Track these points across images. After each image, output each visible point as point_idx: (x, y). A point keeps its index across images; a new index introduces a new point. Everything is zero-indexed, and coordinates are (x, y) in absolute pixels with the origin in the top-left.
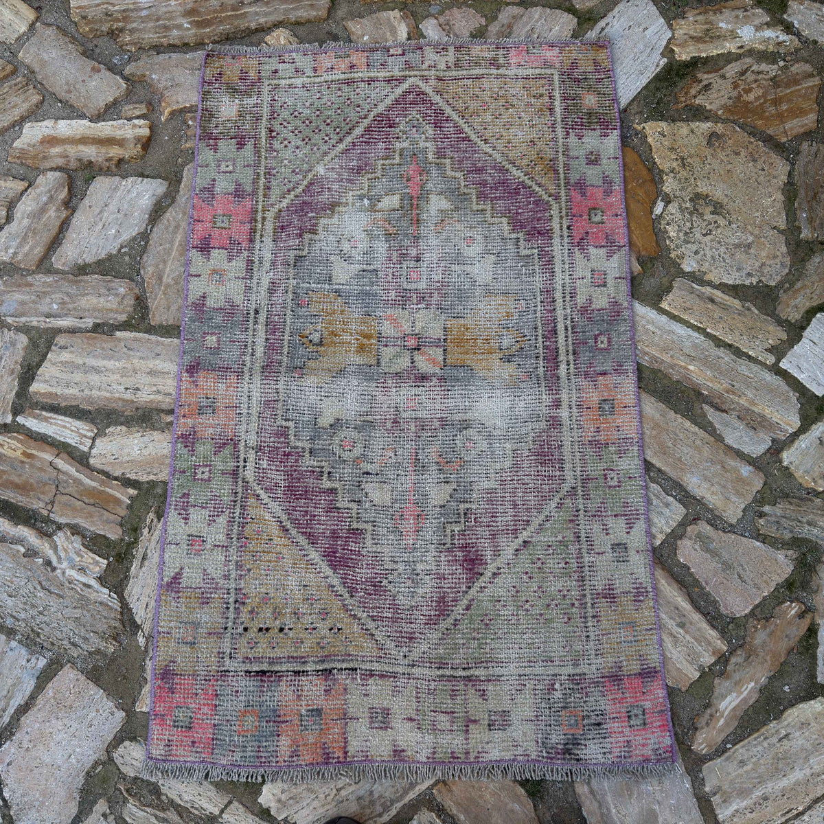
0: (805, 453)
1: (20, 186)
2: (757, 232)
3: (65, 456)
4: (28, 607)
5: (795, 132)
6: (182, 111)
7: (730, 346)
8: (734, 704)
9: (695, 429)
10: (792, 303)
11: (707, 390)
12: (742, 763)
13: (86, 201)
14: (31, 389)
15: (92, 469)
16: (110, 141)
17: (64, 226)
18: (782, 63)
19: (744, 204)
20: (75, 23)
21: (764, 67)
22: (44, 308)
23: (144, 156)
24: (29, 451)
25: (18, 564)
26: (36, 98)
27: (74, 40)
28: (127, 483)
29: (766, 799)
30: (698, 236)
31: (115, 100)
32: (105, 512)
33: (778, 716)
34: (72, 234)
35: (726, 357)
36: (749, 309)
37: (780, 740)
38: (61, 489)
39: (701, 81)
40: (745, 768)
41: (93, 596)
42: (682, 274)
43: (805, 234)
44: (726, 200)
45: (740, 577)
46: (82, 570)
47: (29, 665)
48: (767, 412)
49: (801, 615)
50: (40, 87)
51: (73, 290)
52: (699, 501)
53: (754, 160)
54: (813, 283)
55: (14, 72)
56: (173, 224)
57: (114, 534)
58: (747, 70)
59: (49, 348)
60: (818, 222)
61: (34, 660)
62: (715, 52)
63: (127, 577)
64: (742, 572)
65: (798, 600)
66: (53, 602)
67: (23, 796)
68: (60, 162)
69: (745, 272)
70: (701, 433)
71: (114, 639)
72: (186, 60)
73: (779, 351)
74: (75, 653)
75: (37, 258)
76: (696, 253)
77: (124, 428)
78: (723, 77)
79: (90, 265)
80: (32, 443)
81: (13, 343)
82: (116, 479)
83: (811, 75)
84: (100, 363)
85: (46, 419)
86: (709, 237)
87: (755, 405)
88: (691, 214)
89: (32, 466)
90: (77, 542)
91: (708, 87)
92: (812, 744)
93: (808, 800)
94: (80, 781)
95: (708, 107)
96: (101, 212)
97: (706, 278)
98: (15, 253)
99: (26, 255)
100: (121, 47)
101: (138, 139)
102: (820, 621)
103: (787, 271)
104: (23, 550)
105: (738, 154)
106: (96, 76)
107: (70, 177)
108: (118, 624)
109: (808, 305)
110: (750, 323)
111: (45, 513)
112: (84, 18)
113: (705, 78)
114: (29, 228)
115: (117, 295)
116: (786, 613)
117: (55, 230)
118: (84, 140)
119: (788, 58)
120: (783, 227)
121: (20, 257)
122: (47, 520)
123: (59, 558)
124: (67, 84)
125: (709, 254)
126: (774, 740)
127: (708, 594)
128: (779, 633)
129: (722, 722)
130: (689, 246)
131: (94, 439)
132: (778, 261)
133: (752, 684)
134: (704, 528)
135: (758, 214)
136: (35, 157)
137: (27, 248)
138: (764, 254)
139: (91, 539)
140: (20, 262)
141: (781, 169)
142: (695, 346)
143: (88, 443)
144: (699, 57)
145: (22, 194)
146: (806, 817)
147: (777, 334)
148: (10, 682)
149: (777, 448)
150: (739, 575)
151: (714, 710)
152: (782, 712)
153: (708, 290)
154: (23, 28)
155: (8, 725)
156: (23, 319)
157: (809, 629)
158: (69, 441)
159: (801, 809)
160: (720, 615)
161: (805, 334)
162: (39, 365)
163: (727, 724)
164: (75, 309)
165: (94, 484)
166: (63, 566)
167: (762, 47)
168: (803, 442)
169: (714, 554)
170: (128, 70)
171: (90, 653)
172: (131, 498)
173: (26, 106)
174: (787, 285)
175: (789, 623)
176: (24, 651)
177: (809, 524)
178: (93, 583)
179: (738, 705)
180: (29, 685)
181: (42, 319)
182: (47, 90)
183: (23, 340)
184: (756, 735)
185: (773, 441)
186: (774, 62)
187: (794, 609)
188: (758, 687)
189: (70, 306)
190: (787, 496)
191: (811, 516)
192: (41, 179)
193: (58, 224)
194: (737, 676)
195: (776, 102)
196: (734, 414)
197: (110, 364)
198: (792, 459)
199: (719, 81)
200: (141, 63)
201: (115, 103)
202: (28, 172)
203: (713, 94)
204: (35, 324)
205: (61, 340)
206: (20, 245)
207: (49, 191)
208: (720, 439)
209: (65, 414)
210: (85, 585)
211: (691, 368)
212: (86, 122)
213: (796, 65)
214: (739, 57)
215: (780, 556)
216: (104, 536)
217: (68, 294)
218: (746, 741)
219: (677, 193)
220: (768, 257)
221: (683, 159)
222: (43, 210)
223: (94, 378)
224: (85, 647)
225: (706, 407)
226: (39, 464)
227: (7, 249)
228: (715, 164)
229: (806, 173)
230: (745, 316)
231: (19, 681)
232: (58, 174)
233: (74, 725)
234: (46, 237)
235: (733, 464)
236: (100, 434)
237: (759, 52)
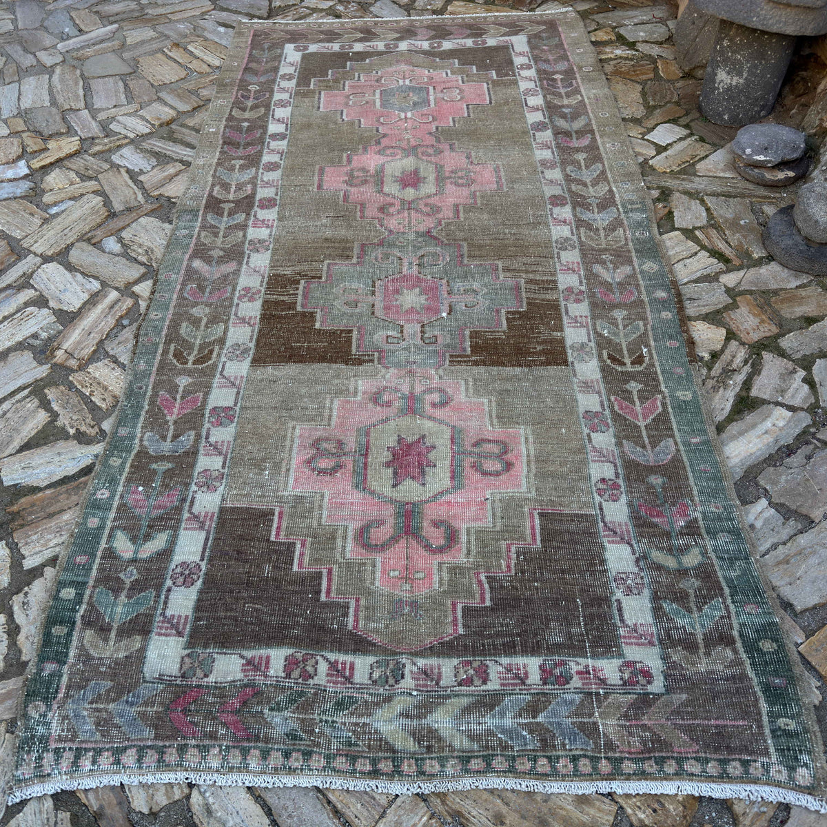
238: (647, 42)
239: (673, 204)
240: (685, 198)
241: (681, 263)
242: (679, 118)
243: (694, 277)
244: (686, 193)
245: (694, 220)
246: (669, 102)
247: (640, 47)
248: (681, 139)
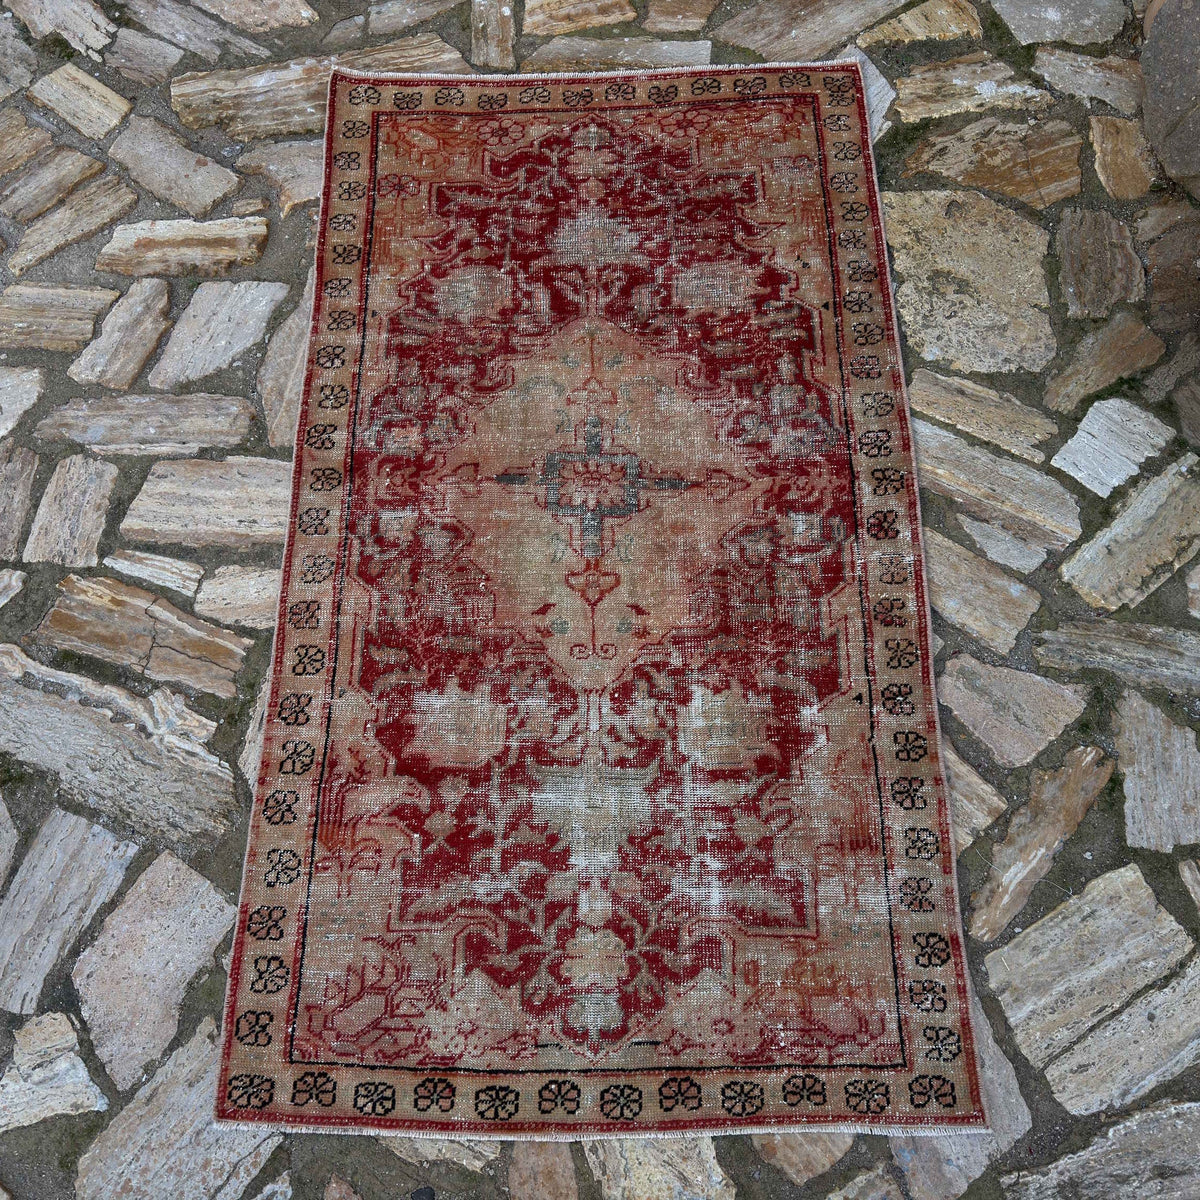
0: (1090, 565)
1: (110, 295)
2: (1013, 311)
3: (164, 602)
4: (115, 783)
5: (1053, 198)
6: (305, 205)
7: (988, 443)
8: (1020, 876)
9: (949, 543)
10: (1063, 391)
11: (960, 496)
12: (1036, 951)
13: (190, 311)
14: (122, 526)
15: (198, 617)
16: (218, 242)
17: (163, 339)
18: (1032, 122)
19: (995, 280)
20: (177, 113)
21: (1010, 126)
22: (137, 433)
23: (260, 258)
24: (119, 598)
25: (105, 731)
26: (130, 198)
27: (175, 132)
28: (241, 631)
29: (1070, 994)
30: (940, 318)
31: (225, 195)
32: (215, 667)
33: (1079, 890)
34: (172, 348)
35: (983, 457)
36: (1008, 400)
37: (1083, 920)
38: (158, 640)
39: (934, 145)
40: (1040, 957)
41: (198, 766)
42: (924, 364)
43: (1073, 311)
44: (972, 277)
45: (1018, 719)
46: (185, 735)
47: (116, 854)
48: (1039, 519)
49: (1100, 762)
50: (135, 185)
51: (174, 411)
52: (960, 631)
53: (1005, 231)
54: (1087, 367)
55: (103, 170)
56: (296, 332)
57: (225, 692)
58: (990, 131)
59: (144, 479)
60: (1088, 297)
61: (122, 847)
62: (949, 112)
63: (241, 743)
64: (1019, 713)
65: (1093, 743)
66: (148, 776)
67: (106, 1015)
68: (159, 267)
69: (1001, 358)
70: (957, 548)
71: (225, 817)
72: (310, 148)
73: (1050, 447)
74: (175, 836)
75: (130, 376)
76: (939, 338)
77: (237, 567)
78: (961, 139)
79: (194, 383)
80: (124, 588)
81: (100, 475)
82: (228, 627)
83: (1070, 134)
84: (207, 493)
85: (140, 561)
86: (954, 320)
87: (1023, 511)
88: (930, 294)
89: (122, 615)
90: (179, 703)
91: (943, 151)
92: (1127, 923)
93: (1125, 995)
94: (180, 994)
95: (945, 174)
96: (208, 321)
97: (954, 367)
98: (103, 372)
99: (117, 373)
100: (232, 137)
101: (253, 239)
102: (1125, 770)
103: (1053, 354)
104: (110, 714)
105: (984, 224)
106: (203, 170)
107: (170, 284)
108: (229, 798)
109: (1083, 392)
110: (1011, 416)
111: (138, 669)
112: (188, 106)
113: (940, 141)
114: (120, 343)
115: (228, 415)
116: (1079, 760)
117: (150, 345)
118: (187, 242)
119: (1040, 116)
120: (1045, 305)
121: (109, 375)
122: (141, 679)
123: (156, 723)
124: (167, 180)
125: (955, 339)
126: (1076, 919)
127: (978, 742)
128: (1072, 785)
129: (1006, 899)
130: (929, 330)
131: (200, 582)
132: (1041, 343)
133: (1043, 850)
134: (967, 661)
135: (1014, 291)
136: (128, 263)
137: (117, 366)
138: (1023, 336)
139: (197, 698)
140: (109, 381)
141: (1039, 239)
142: (944, 447)
143: (193, 586)
144: (931, 119)
145: (112, 305)
146: (1124, 1017)
147: (1045, 428)
148: (91, 875)
149: (1054, 561)
150: (1016, 716)
151: (994, 884)
152: (1084, 885)
153: (956, 381)
154: (115, 121)
155: (89, 928)
156: (112, 447)
157: (1111, 780)
158: (169, 585)
159: (1117, 1006)
160: (995, 767)
161: (1081, 426)
162: (131, 499)
163: (1013, 901)
164: (176, 433)
165: (200, 634)
166: (160, 732)
167: (1008, 105)
168: (1087, 552)
169: (983, 692)
170: (240, 162)
171: (195, 836)
172: (247, 649)
173: (117, 206)
174: (1055, 371)
175: (1085, 772)
176: (110, 837)
177: (1102, 650)
178: (198, 750)
179: (1025, 878)
180: (116, 878)
181: (136, 445)
182: (143, 189)
183: (112, 470)
184: (1051, 915)
185: (1049, 553)
186: (1023, 121)
187: (1090, 755)
188: (1051, 853)
189: (171, 430)
190: (1072, 619)
191: (1104, 641)
192: (134, 288)
193: (156, 336)
194: (1021, 841)
195: (1028, 165)
196: (997, 523)
197: (220, 494)
198: (1075, 573)
199: (958, 144)
200: (256, 153)
201: (225, 199)
202: (120, 278)
203: (950, 159)
204: (127, 451)
205: (159, 468)
206: (110, 362)
207: (145, 300)
208: (981, 554)
209: (164, 554)
210: (188, 752)
211: (940, 471)
212: (190, 222)
213: (1051, 124)
214: (979, 117)
215: (1068, 691)
216: (213, 695)
217: (167, 416)
218: (1040, 922)
219: (912, 272)
220: (1028, 339)
221: (916, 233)
222: (138, 321)
223: (201, 511)
224: (188, 827)
225: (961, 517)
226: (131, 613)
227: (93, 367)
228: (957, 236)
229: (1070, 243)
230: (1004, 408)
231: (103, 874)
232: (156, 281)
233: (174, 925)
234: (141, 353)
235: (999, 582)
236: (208, 575)
237: (1003, 110)
238: (1065, 46)
239: (1121, 744)
240: (1155, 714)
241: (1140, 1008)
242: (1147, 371)
243: (1174, 1068)
244: (1160, 697)
245: (1179, 817)
246: (1122, 304)
247: (1049, 66)
248: (1151, 469)
